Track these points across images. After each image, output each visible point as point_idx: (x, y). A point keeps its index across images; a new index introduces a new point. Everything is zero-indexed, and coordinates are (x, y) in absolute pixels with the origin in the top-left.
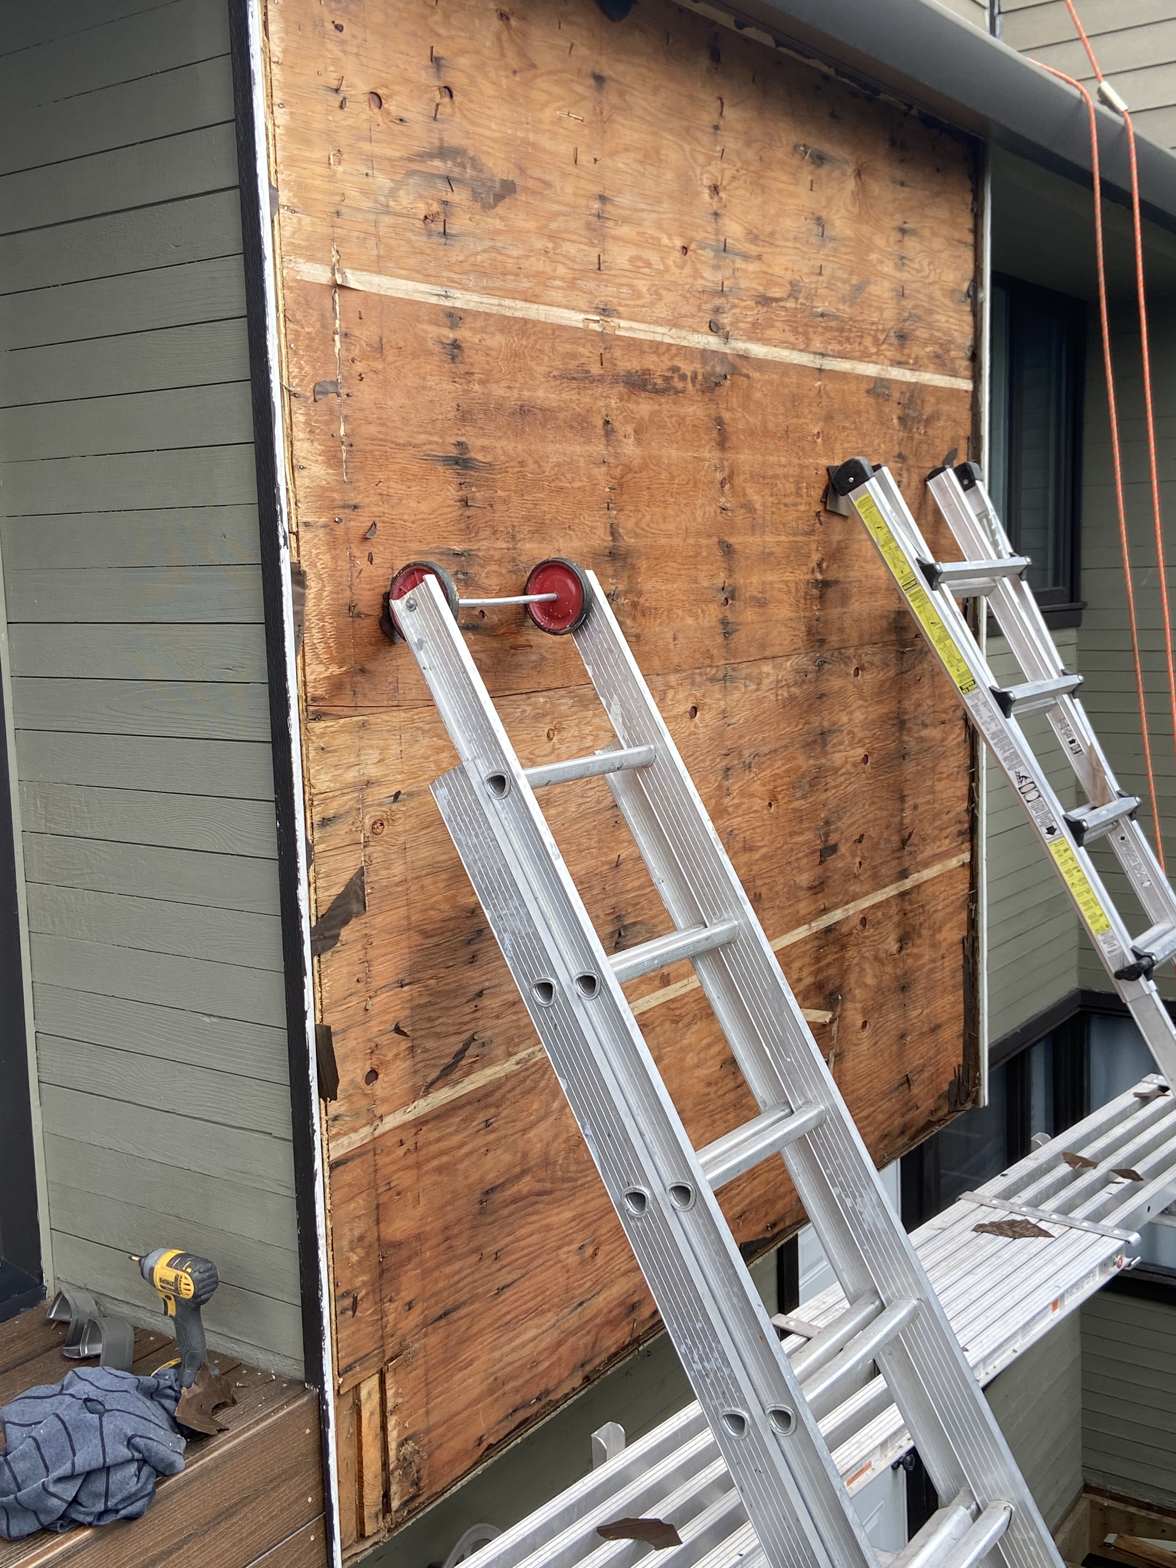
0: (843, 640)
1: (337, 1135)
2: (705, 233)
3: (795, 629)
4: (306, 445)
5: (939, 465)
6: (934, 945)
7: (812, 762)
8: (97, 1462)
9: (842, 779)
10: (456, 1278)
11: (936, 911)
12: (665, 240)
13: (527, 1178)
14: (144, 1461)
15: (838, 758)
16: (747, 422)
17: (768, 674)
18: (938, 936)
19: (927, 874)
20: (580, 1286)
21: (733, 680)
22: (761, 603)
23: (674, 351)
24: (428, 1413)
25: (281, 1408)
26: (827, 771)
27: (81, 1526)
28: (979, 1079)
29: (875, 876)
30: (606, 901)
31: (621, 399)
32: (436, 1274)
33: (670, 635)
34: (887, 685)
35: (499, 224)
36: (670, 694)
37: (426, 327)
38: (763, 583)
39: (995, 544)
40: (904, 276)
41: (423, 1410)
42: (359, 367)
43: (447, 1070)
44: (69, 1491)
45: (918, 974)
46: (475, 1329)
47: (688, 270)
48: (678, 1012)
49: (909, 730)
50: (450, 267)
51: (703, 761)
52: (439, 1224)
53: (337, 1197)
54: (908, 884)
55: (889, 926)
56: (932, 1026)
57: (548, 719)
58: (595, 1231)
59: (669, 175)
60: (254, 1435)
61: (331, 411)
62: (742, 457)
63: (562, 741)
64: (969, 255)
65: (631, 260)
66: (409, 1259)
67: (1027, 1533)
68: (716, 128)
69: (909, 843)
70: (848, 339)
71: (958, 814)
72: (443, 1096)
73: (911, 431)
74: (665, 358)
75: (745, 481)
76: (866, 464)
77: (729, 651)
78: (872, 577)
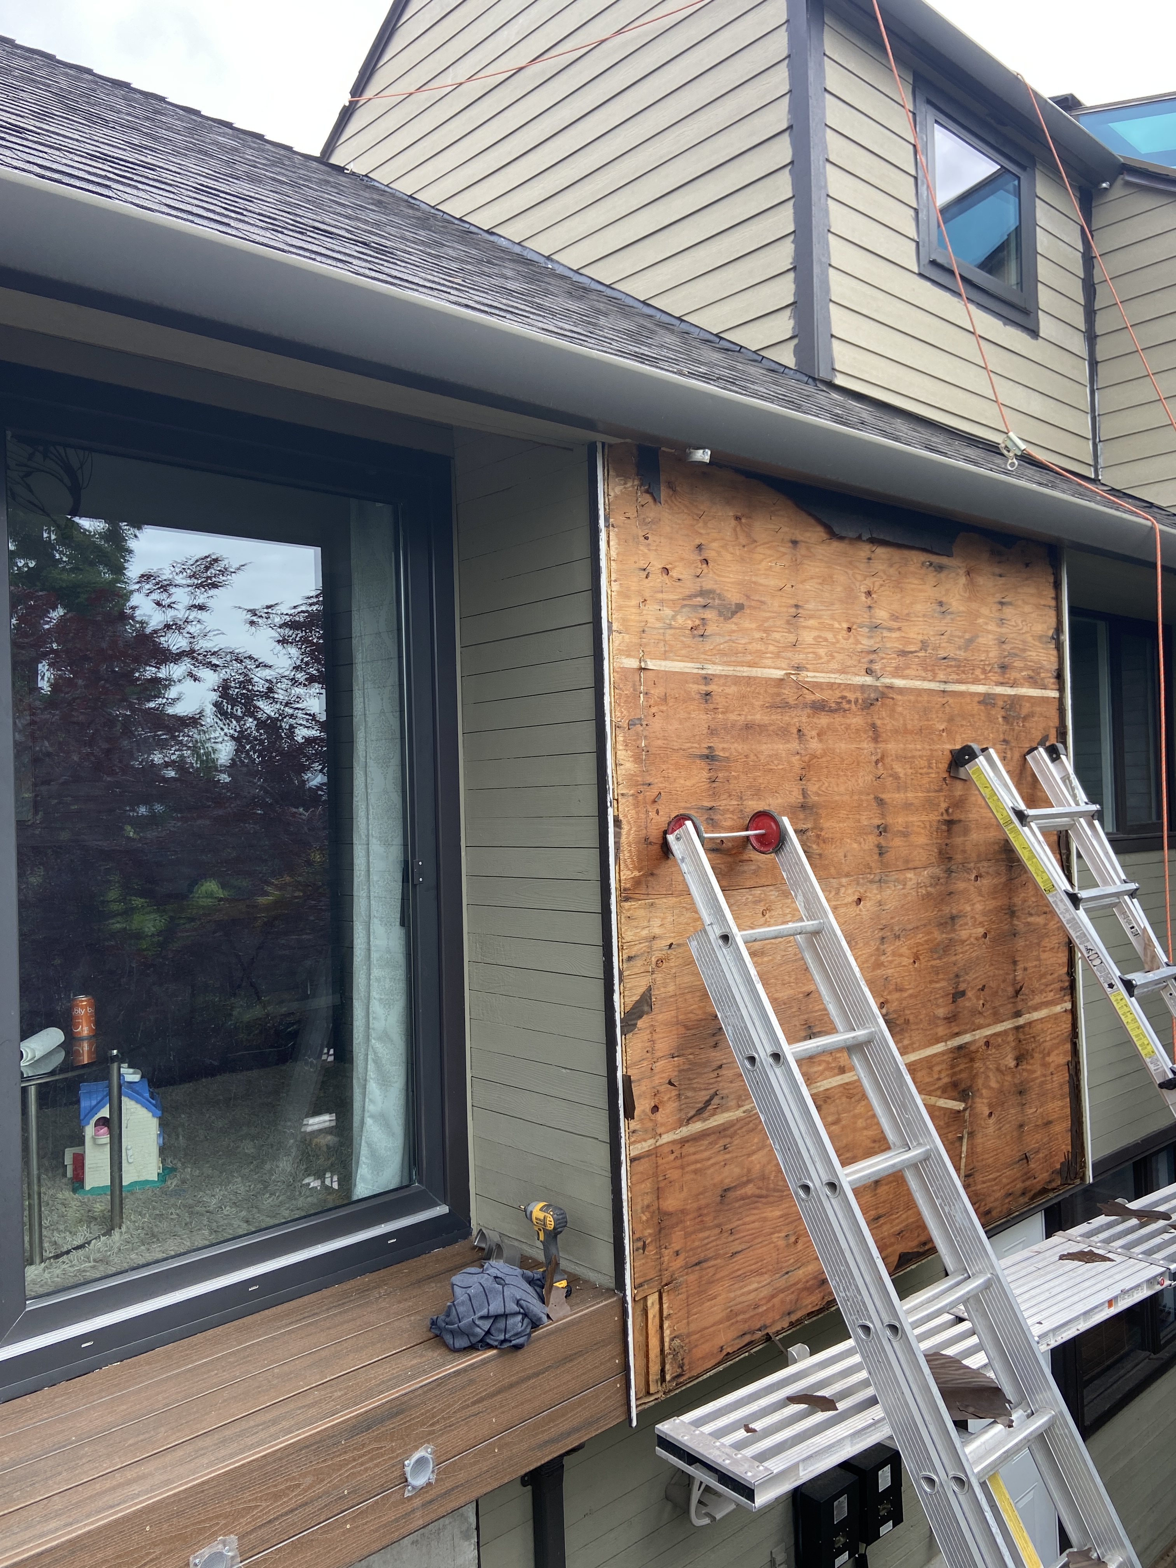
0: (966, 858)
1: (635, 1142)
2: (865, 618)
3: (929, 851)
4: (624, 752)
5: (1034, 745)
6: (1045, 1065)
7: (944, 936)
8: (501, 1311)
9: (968, 947)
10: (706, 1241)
11: (1045, 1041)
12: (837, 625)
13: (751, 1186)
14: (525, 1315)
15: (964, 934)
16: (893, 725)
17: (911, 879)
18: (1047, 1059)
19: (1036, 1015)
20: (786, 1261)
21: (886, 882)
22: (905, 835)
23: (843, 687)
24: (688, 1323)
25: (602, 1302)
26: (956, 941)
27: (491, 1347)
28: (1085, 1162)
29: (995, 1014)
30: (801, 1017)
31: (809, 717)
32: (693, 1237)
33: (841, 855)
34: (1000, 887)
35: (734, 627)
36: (843, 890)
37: (691, 685)
38: (906, 822)
39: (1074, 796)
40: (1004, 630)
41: (685, 1321)
42: (653, 710)
43: (700, 1111)
44: (486, 1325)
45: (1032, 1084)
46: (718, 1276)
47: (851, 640)
48: (851, 1092)
49: (1018, 917)
50: (705, 653)
51: (866, 932)
52: (695, 1205)
53: (634, 1178)
54: (1021, 1021)
55: (1008, 1049)
56: (1045, 1121)
57: (762, 904)
58: (796, 1227)
59: (839, 589)
60: (586, 1314)
61: (637, 734)
62: (889, 746)
63: (771, 917)
64: (1053, 613)
65: (815, 638)
66: (677, 1224)
67: (1063, 1430)
68: (869, 559)
69: (1021, 993)
70: (963, 672)
71: (1060, 976)
72: (697, 1127)
73: (1012, 725)
74: (837, 692)
75: (892, 760)
76: (976, 747)
77: (884, 865)
78: (986, 818)
